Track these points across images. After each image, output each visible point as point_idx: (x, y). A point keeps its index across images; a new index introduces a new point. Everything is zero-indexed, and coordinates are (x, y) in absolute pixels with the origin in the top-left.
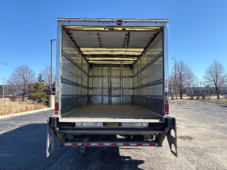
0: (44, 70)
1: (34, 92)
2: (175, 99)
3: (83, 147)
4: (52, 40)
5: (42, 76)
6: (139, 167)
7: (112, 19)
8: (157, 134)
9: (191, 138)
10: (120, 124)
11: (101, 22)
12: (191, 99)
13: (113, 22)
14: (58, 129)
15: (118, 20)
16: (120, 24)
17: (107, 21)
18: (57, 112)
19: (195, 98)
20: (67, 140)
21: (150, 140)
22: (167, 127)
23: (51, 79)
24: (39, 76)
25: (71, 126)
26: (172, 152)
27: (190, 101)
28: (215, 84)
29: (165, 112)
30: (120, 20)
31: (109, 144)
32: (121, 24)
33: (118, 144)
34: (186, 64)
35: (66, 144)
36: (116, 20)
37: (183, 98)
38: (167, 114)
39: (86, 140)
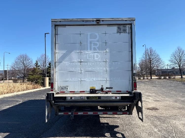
0: (40, 57)
1: (32, 75)
2: (146, 79)
3: (72, 115)
4: (45, 34)
5: (38, 62)
6: (115, 130)
7: (92, 19)
8: (129, 105)
9: (157, 109)
10: (99, 97)
11: (84, 22)
12: (159, 79)
13: (93, 21)
14: (53, 102)
15: (97, 19)
16: (98, 23)
17: (88, 21)
18: (52, 89)
19: (162, 78)
20: (60, 111)
21: (123, 110)
22: (135, 99)
23: (45, 64)
24: (36, 63)
25: (63, 99)
26: (140, 118)
27: (158, 80)
28: (179, 66)
29: (134, 88)
30: (98, 19)
31: (92, 113)
32: (100, 22)
33: (98, 113)
34: (154, 50)
35: (60, 114)
36: (95, 20)
37: (152, 78)
38: (136, 90)
39: (75, 110)
